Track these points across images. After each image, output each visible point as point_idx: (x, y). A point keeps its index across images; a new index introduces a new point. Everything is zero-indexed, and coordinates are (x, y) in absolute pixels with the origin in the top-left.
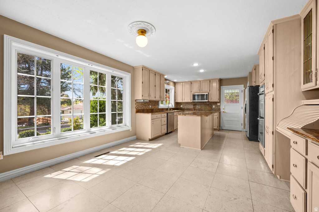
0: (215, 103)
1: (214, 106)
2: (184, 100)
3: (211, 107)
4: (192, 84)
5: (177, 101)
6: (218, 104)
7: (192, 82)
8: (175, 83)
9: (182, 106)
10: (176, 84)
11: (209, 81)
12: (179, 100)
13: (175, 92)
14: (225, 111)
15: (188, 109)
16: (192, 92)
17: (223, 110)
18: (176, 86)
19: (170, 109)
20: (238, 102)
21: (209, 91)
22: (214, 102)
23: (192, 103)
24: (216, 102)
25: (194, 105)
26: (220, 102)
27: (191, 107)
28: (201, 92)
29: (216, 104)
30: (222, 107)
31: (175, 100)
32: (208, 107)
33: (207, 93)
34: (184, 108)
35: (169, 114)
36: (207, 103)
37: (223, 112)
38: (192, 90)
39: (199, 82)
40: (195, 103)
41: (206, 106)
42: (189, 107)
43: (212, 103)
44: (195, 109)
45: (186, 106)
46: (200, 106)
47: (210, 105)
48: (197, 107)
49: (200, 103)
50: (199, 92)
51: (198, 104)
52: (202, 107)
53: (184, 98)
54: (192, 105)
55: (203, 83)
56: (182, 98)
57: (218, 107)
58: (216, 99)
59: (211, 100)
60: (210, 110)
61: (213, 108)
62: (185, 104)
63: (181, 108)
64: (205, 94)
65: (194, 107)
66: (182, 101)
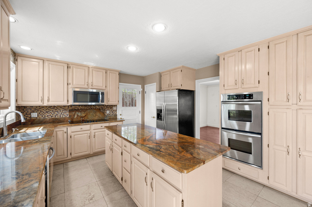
0: (111, 107)
1: (108, 112)
2: (48, 101)
3: (104, 113)
4: (70, 70)
6: (114, 108)
7: (71, 66)
9: (34, 115)
10: (19, 59)
11: (104, 72)
14: (122, 118)
15: (56, 119)
16: (70, 86)
20: (136, 106)
21: (104, 87)
22: (109, 105)
23: (67, 108)
24: (112, 105)
25: (70, 111)
26: (116, 106)
27: (66, 115)
28: (90, 86)
29: (111, 108)
32: (98, 114)
33: (103, 91)
34: (44, 119)
38: (70, 81)
39: (86, 69)
40: (73, 106)
41: (96, 112)
42: (59, 115)
43: (105, 108)
44: (74, 118)
45: (48, 114)
46: (84, 112)
47: (101, 111)
48: (78, 115)
49: (84, 107)
50: (87, 87)
51: (79, 109)
52: (87, 114)
53: (49, 97)
54: (64, 111)
55: (94, 71)
56: (41, 95)
57: (114, 113)
58: (116, 101)
59: (108, 103)
60: (102, 118)
61: (106, 114)
62: (47, 111)
63: (34, 120)
64: (100, 92)
65: (70, 116)
66: (41, 103)
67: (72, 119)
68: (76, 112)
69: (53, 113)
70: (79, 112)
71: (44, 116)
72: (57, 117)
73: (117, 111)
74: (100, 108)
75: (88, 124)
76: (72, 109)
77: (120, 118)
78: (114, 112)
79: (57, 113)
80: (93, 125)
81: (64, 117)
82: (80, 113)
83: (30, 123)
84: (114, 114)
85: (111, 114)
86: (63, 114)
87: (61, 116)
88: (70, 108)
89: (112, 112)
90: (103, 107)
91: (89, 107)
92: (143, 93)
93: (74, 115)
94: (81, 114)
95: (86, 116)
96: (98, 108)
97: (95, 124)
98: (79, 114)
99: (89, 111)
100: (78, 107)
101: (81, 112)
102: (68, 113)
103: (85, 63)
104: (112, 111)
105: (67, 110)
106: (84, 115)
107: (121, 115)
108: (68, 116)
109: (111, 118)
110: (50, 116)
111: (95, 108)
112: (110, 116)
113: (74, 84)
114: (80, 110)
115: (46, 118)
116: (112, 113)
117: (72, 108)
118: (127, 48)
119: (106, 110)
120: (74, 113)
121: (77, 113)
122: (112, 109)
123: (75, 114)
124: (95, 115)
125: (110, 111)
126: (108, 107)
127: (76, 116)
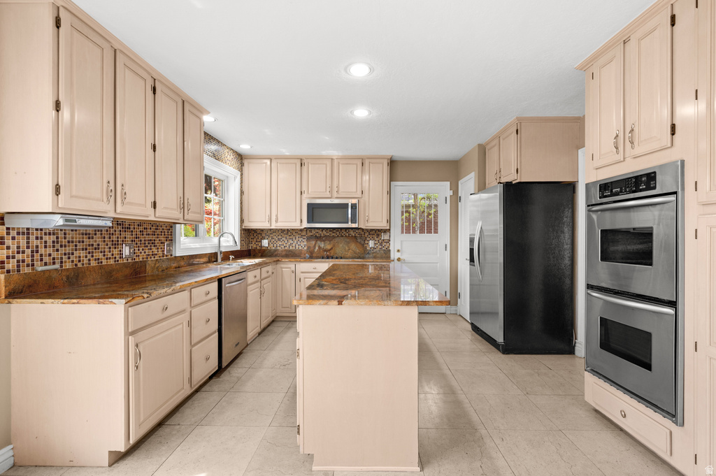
0: (376, 233)
1: (371, 244)
2: (277, 221)
3: (363, 245)
4: (305, 168)
5: (248, 225)
6: (384, 237)
7: (305, 161)
8: (241, 158)
9: (265, 243)
10: (246, 162)
11: (359, 163)
12: (257, 222)
13: (242, 193)
14: (401, 258)
15: (290, 251)
16: (304, 196)
17: (397, 255)
18: (245, 168)
19: (226, 256)
20: (436, 232)
21: (359, 194)
22: (372, 230)
23: (304, 233)
24: (379, 230)
25: (310, 239)
26: (387, 231)
27: (302, 245)
28: (335, 195)
29: (378, 236)
30: (394, 246)
31: (242, 221)
32: (353, 246)
33: (354, 201)
34: (276, 250)
35: (225, 285)
36: (352, 233)
37: (399, 260)
38: (304, 188)
39: (329, 163)
40: (313, 231)
41: (348, 243)
42: (294, 245)
43: (366, 234)
44: (314, 251)
45: (280, 243)
46: (330, 241)
47: (359, 240)
48: (319, 247)
50: (330, 196)
51: (322, 235)
52: (334, 246)
53: (277, 216)
54: (301, 239)
55: (341, 165)
56: (268, 213)
57: (383, 245)
58: (382, 221)
59: (367, 225)
60: (360, 255)
61: (368, 248)
62: (280, 237)
63: (264, 251)
64: (350, 204)
65: (309, 248)
66: (269, 225)
67: (312, 253)
68: (317, 241)
69: (286, 242)
70: (321, 241)
71: (275, 245)
72: (291, 248)
73: (391, 242)
74: (357, 235)
76: (312, 235)
77: (396, 258)
78: (385, 244)
79: (292, 242)
81: (300, 248)
83: (260, 255)
84: (383, 249)
85: (378, 249)
86: (299, 243)
87: (297, 246)
88: (309, 234)
89: (381, 244)
90: (363, 233)
91: (338, 233)
92: (456, 199)
93: (315, 246)
94: (324, 244)
95: (332, 248)
96: (354, 235)
98: (322, 245)
99: (337, 240)
100: (321, 233)
101: (324, 241)
102: (305, 243)
103: (324, 153)
104: (380, 241)
105: (304, 237)
106: (328, 247)
107: (398, 251)
108: (306, 248)
109: (378, 255)
110: (283, 247)
111: (347, 235)
112: (376, 252)
113: (310, 191)
114: (323, 237)
115: (278, 248)
116: (380, 247)
118: (352, 112)
119: (368, 239)
120: (314, 242)
121: (319, 242)
122: (380, 237)
123: (315, 244)
124: (347, 248)
125: (376, 242)
126: (372, 233)
127: (317, 248)
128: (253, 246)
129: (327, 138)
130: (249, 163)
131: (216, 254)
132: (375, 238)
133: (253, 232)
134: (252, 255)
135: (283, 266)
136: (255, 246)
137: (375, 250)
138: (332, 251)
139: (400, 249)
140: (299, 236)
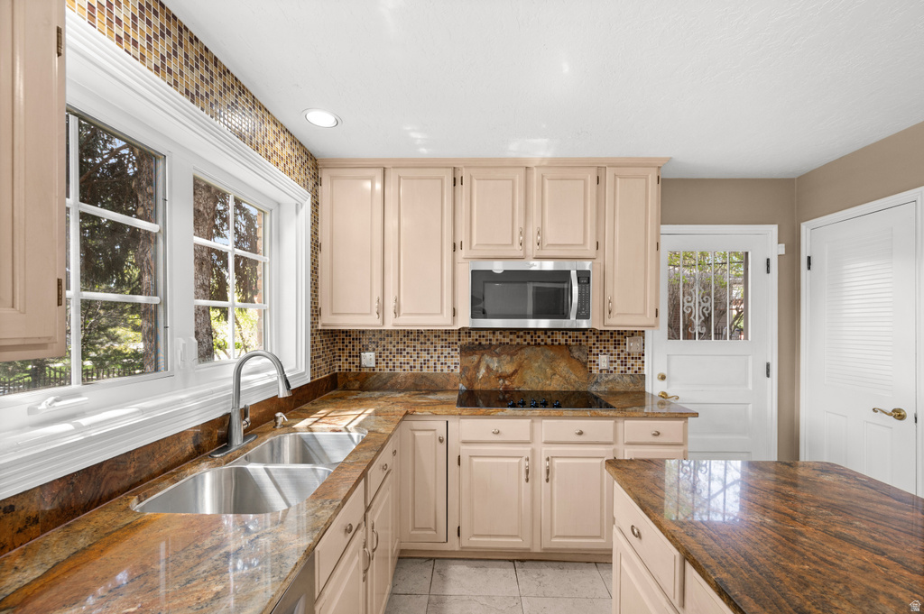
0: (617, 338)
1: (603, 361)
2: (397, 313)
3: (584, 365)
4: (463, 190)
5: (329, 321)
6: (632, 346)
7: (465, 173)
8: (314, 164)
9: (368, 358)
10: (325, 175)
11: (591, 177)
12: (353, 314)
13: (316, 246)
14: (669, 392)
15: (423, 377)
16: (461, 254)
17: (660, 387)
18: (324, 190)
21: (590, 249)
22: (604, 331)
23: (454, 338)
24: (619, 332)
25: (467, 350)
26: (640, 333)
27: (449, 364)
28: (531, 247)
29: (617, 344)
30: (652, 367)
31: (316, 312)
32: (562, 366)
33: (587, 266)
34: (392, 376)
37: (663, 395)
38: (462, 236)
39: (519, 176)
40: (473, 333)
41: (553, 359)
42: (431, 364)
43: (591, 341)
44: (476, 378)
45: (402, 360)
46: (512, 355)
47: (576, 354)
48: (488, 368)
49: (511, 337)
50: (521, 254)
51: (494, 342)
52: (520, 366)
53: (397, 300)
54: (448, 350)
55: (547, 182)
56: (377, 293)
57: (629, 365)
58: (645, 314)
59: (608, 321)
60: (577, 386)
61: (594, 371)
62: (401, 346)
63: (367, 376)
64: (574, 274)
65: (464, 369)
66: (379, 322)
67: (471, 381)
68: (483, 355)
69: (415, 356)
70: (492, 357)
71: (391, 364)
72: (425, 370)
73: (646, 359)
74: (570, 342)
75: (523, 417)
76: (472, 344)
77: (657, 393)
78: (633, 362)
79: (428, 357)
80: (544, 421)
81: (446, 370)
82: (495, 359)
83: (357, 385)
84: (629, 372)
85: (618, 372)
86: (442, 360)
87: (439, 367)
88: (466, 340)
89: (624, 363)
90: (583, 338)
91: (528, 337)
93: (477, 367)
94: (499, 362)
95: (515, 372)
96: (563, 342)
97: (550, 417)
98: (494, 365)
99: (527, 352)
100: (490, 337)
101: (498, 355)
102: (457, 359)
104: (622, 356)
105: (455, 347)
106: (509, 369)
107: (663, 378)
108: (458, 370)
109: (619, 388)
110: (407, 367)
111: (549, 341)
112: (614, 380)
113: (474, 243)
114: (497, 346)
115: (398, 370)
116: (623, 368)
117: (470, 340)
119: (595, 351)
120: (476, 358)
121: (487, 358)
122: (622, 347)
123: (479, 362)
124: (549, 371)
125: (613, 358)
126: (603, 337)
127: (483, 371)
128: (343, 365)
129: (566, 68)
130: (332, 178)
131: (225, 421)
132: (611, 348)
133: (343, 336)
134: (340, 385)
135: (416, 425)
136: (346, 366)
137: (611, 377)
138: (516, 379)
139: (665, 373)
140: (443, 343)
